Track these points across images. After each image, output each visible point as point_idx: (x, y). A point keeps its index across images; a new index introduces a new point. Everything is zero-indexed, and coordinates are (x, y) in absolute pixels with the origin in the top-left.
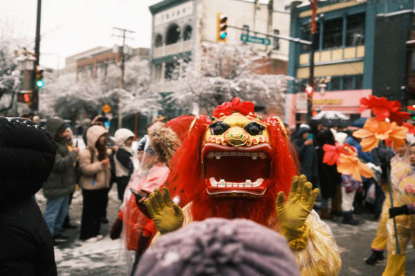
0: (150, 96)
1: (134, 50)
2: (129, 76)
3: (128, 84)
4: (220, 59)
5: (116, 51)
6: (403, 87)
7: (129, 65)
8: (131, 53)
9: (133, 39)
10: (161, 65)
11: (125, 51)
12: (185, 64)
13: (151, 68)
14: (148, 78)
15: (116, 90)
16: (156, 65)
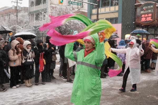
0: (29, 28)
1: (22, 8)
2: (20, 19)
3: (20, 23)
4: (60, 12)
5: (13, 8)
6: (134, 23)
7: (20, 14)
8: (20, 10)
9: (21, 3)
10: (34, 14)
11: (18, 8)
12: (45, 14)
13: (29, 16)
14: (28, 20)
15: (15, 25)
16: (32, 15)
